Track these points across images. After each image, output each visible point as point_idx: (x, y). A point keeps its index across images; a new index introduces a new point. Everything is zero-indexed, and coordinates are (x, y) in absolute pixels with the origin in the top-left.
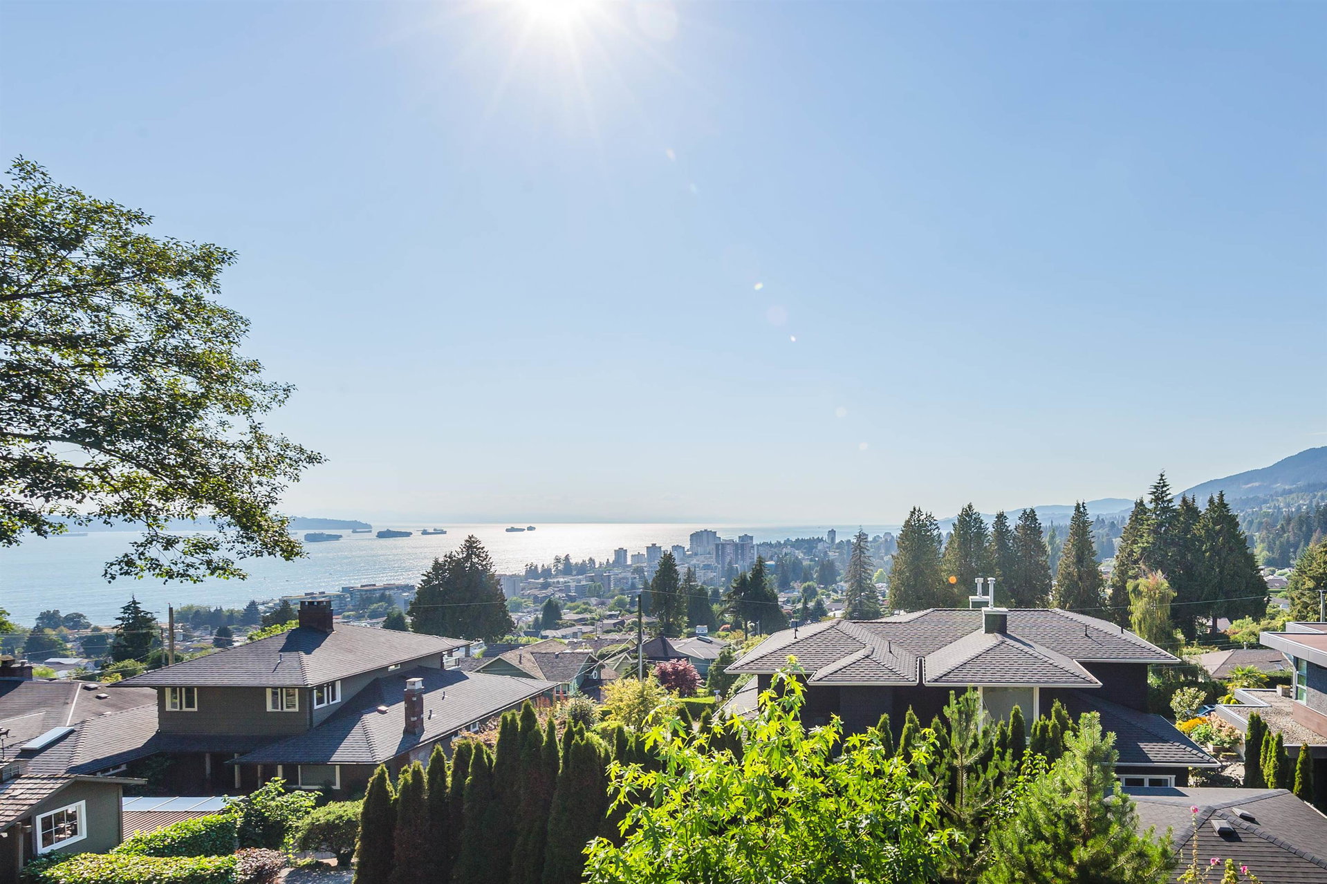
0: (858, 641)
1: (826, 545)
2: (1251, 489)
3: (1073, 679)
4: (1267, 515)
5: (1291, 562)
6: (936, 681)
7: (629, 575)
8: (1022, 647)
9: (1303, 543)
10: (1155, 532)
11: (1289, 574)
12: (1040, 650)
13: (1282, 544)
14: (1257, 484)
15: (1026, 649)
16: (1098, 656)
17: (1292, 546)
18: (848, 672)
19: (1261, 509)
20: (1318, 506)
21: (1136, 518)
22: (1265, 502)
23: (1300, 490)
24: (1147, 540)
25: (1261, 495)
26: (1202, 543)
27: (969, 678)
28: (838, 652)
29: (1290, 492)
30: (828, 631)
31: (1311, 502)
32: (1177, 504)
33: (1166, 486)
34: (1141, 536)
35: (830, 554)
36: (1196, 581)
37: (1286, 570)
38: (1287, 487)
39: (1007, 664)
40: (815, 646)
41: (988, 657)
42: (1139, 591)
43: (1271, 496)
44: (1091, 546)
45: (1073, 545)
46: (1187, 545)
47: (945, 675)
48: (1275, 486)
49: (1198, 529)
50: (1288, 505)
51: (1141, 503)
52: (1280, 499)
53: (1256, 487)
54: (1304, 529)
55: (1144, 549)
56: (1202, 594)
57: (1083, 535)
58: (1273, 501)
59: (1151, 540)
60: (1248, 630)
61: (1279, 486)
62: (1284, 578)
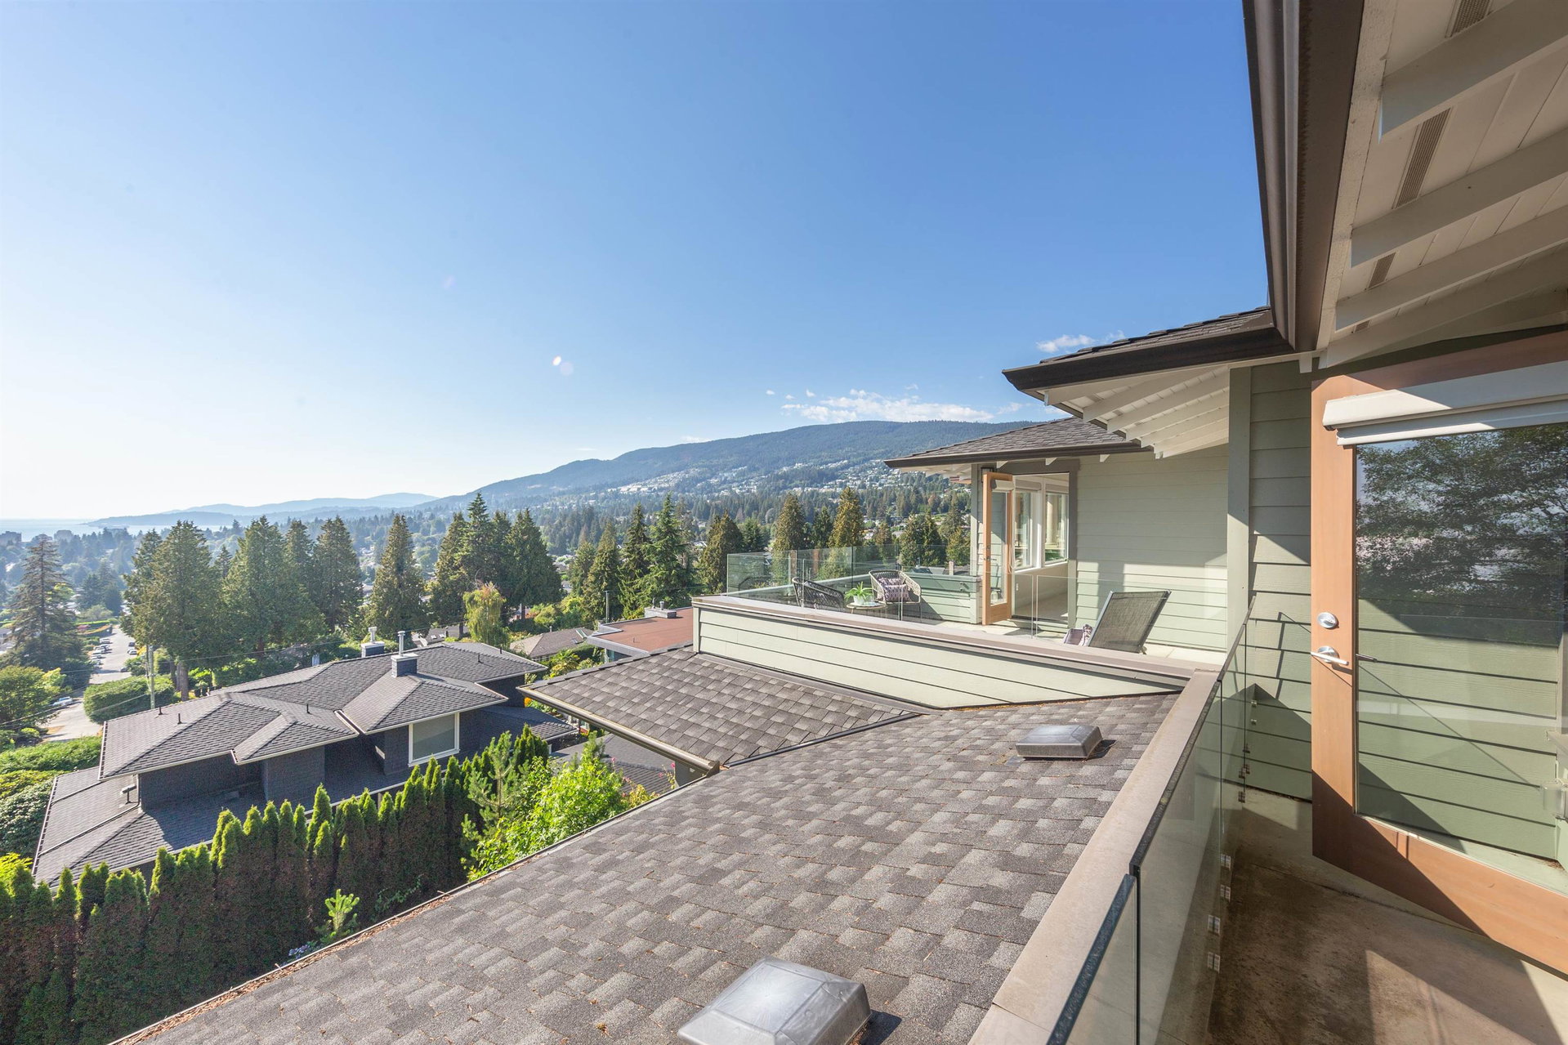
0: (268, 711)
2: (535, 490)
3: (487, 700)
4: (547, 512)
5: (568, 550)
6: (375, 728)
8: (436, 683)
9: (574, 535)
10: (474, 542)
11: (567, 560)
12: (450, 682)
13: (561, 538)
14: (539, 486)
15: (440, 683)
16: (492, 676)
17: (568, 537)
18: (279, 742)
19: (543, 507)
20: (584, 506)
21: (456, 529)
22: (546, 501)
23: (570, 492)
24: (466, 549)
25: (542, 495)
26: (514, 549)
27: (404, 718)
28: (249, 725)
29: (564, 493)
30: (225, 708)
31: (578, 502)
32: (492, 519)
33: (482, 503)
34: (461, 546)
36: (510, 580)
37: (564, 557)
38: (561, 489)
39: (432, 700)
40: (216, 726)
41: (415, 698)
42: (474, 601)
43: (550, 496)
44: (411, 555)
45: (392, 556)
46: (502, 552)
47: (382, 721)
48: (551, 488)
49: (509, 539)
50: (563, 504)
51: (460, 517)
52: (557, 498)
53: (538, 488)
54: (575, 524)
55: (465, 556)
56: (514, 589)
57: (403, 546)
58: (551, 500)
59: (470, 549)
60: (545, 612)
61: (555, 488)
62: (563, 563)
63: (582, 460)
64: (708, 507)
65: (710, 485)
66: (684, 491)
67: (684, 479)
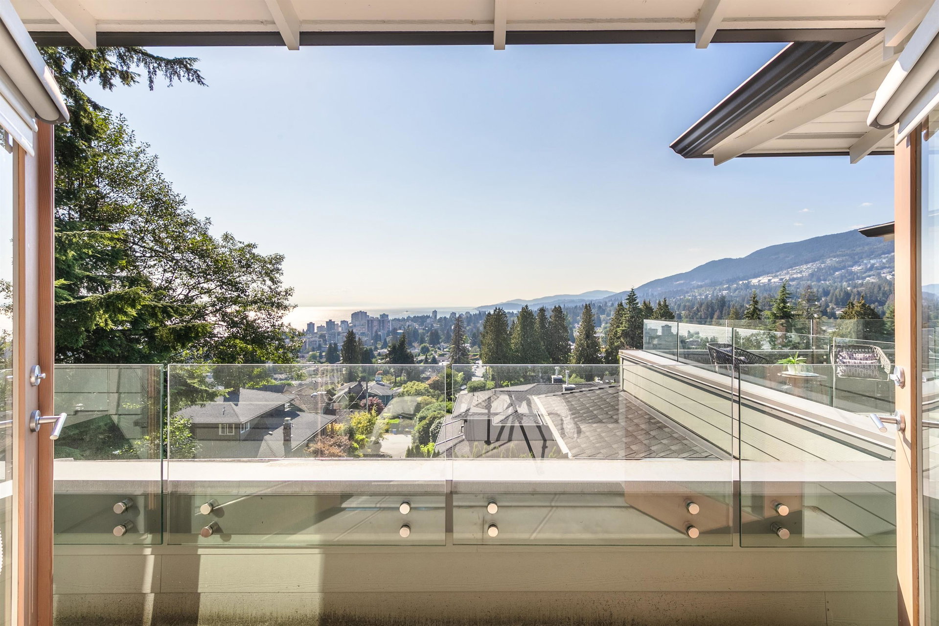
1: (432, 320)
2: (680, 285)
4: (688, 301)
7: (317, 339)
10: (628, 321)
14: (682, 282)
19: (685, 297)
20: (717, 295)
21: (619, 313)
22: (687, 292)
23: (706, 285)
24: (624, 326)
25: (685, 288)
29: (701, 286)
31: (713, 293)
32: (640, 305)
33: (635, 295)
34: (622, 323)
35: (434, 325)
43: (691, 289)
44: (593, 328)
45: (584, 328)
48: (692, 283)
55: (623, 330)
57: (589, 323)
58: (692, 292)
59: (627, 325)
61: (695, 283)
63: (717, 259)
64: (848, 295)
65: (851, 273)
66: (819, 280)
67: (819, 269)
